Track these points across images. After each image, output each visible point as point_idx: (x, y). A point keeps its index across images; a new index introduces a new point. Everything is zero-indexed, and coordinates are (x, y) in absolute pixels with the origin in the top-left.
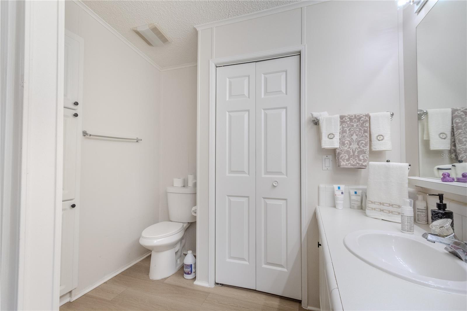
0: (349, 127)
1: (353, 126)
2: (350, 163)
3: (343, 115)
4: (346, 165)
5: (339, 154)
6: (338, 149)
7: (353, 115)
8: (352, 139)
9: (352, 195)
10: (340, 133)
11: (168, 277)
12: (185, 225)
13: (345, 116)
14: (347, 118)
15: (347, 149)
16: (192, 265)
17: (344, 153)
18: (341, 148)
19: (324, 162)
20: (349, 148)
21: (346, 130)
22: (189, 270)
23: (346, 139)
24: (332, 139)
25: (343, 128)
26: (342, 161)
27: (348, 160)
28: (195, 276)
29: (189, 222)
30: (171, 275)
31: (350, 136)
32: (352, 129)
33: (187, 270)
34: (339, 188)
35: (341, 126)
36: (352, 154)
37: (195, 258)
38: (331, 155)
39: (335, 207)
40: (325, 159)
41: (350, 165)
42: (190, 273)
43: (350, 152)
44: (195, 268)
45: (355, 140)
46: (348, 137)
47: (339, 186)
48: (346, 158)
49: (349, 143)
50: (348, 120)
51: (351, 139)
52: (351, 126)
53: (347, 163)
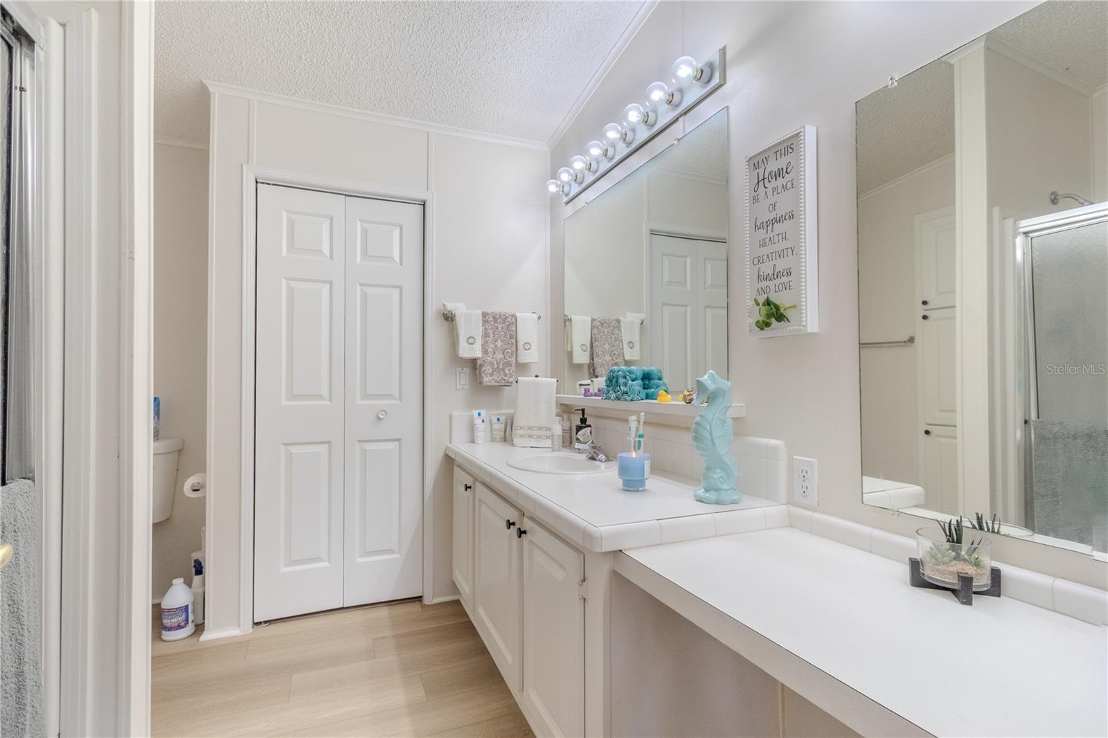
0: (493, 329)
1: (497, 328)
2: (493, 379)
3: (486, 312)
4: (489, 381)
5: (481, 366)
6: (479, 360)
7: (498, 313)
8: (496, 345)
9: (494, 423)
10: (482, 337)
13: (488, 314)
14: (490, 316)
15: (491, 360)
16: (188, 605)
17: (487, 365)
18: (483, 357)
19: (458, 378)
20: (493, 358)
21: (489, 333)
22: (178, 619)
23: (489, 345)
24: (472, 344)
25: (486, 329)
26: (484, 375)
27: (491, 375)
31: (494, 342)
32: (497, 333)
33: (175, 621)
34: (479, 414)
35: (484, 328)
36: (496, 366)
38: (468, 367)
39: (473, 442)
40: (460, 373)
41: (493, 381)
42: (181, 625)
43: (494, 364)
45: (499, 348)
46: (491, 343)
47: (479, 411)
48: (489, 372)
49: (493, 352)
50: (492, 319)
52: (495, 327)
53: (491, 378)
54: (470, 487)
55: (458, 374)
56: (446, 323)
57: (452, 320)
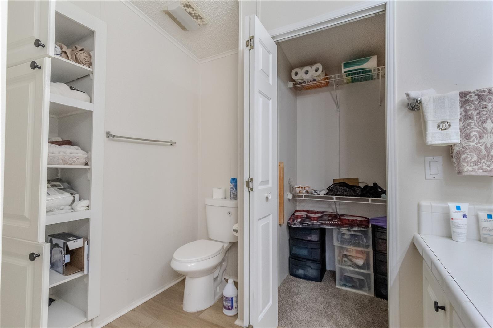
0: (478, 109)
1: (485, 107)
2: (481, 168)
3: (465, 92)
4: (474, 170)
5: (459, 153)
6: (457, 146)
7: (485, 89)
8: (484, 128)
9: (482, 220)
10: (460, 121)
11: (205, 310)
12: (226, 245)
13: (469, 93)
14: (473, 95)
15: (476, 145)
16: (233, 298)
17: (469, 152)
18: (463, 143)
19: (427, 168)
20: (479, 143)
21: (472, 114)
22: (229, 304)
23: (472, 128)
24: (446, 129)
25: (466, 111)
26: (465, 164)
27: (477, 163)
28: (237, 313)
29: (232, 241)
30: (209, 308)
31: (480, 124)
32: (485, 113)
33: (227, 304)
34: (458, 208)
35: (463, 109)
36: (484, 152)
37: (236, 289)
38: (441, 156)
40: (430, 162)
41: (481, 171)
42: (230, 308)
43: (480, 151)
44: (237, 302)
45: (489, 131)
46: (476, 126)
47: (458, 204)
48: (473, 160)
49: (478, 136)
50: (476, 97)
51: (481, 129)
52: (481, 107)
53: (476, 167)
54: (443, 308)
55: (427, 165)
56: (412, 114)
57: (418, 110)
